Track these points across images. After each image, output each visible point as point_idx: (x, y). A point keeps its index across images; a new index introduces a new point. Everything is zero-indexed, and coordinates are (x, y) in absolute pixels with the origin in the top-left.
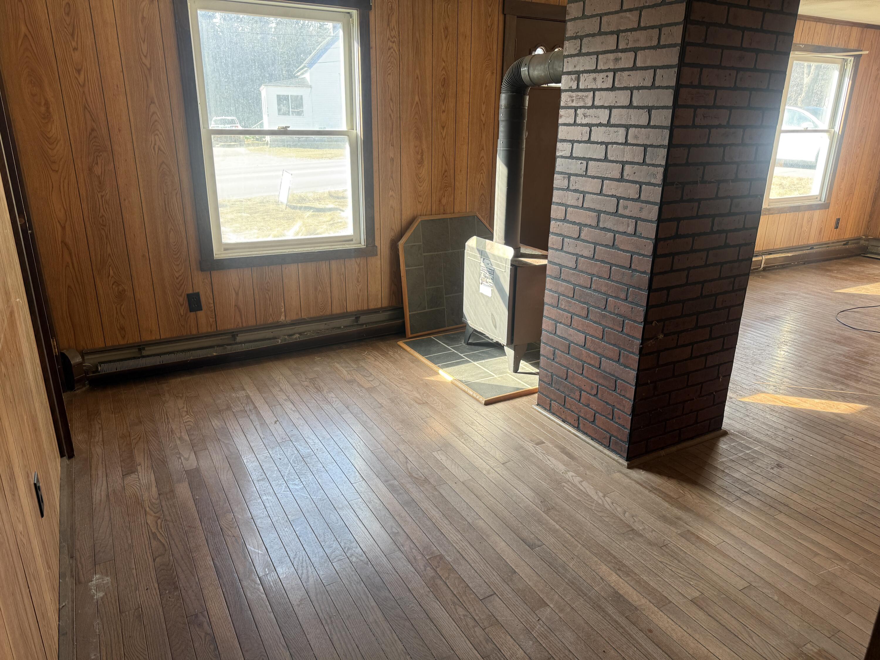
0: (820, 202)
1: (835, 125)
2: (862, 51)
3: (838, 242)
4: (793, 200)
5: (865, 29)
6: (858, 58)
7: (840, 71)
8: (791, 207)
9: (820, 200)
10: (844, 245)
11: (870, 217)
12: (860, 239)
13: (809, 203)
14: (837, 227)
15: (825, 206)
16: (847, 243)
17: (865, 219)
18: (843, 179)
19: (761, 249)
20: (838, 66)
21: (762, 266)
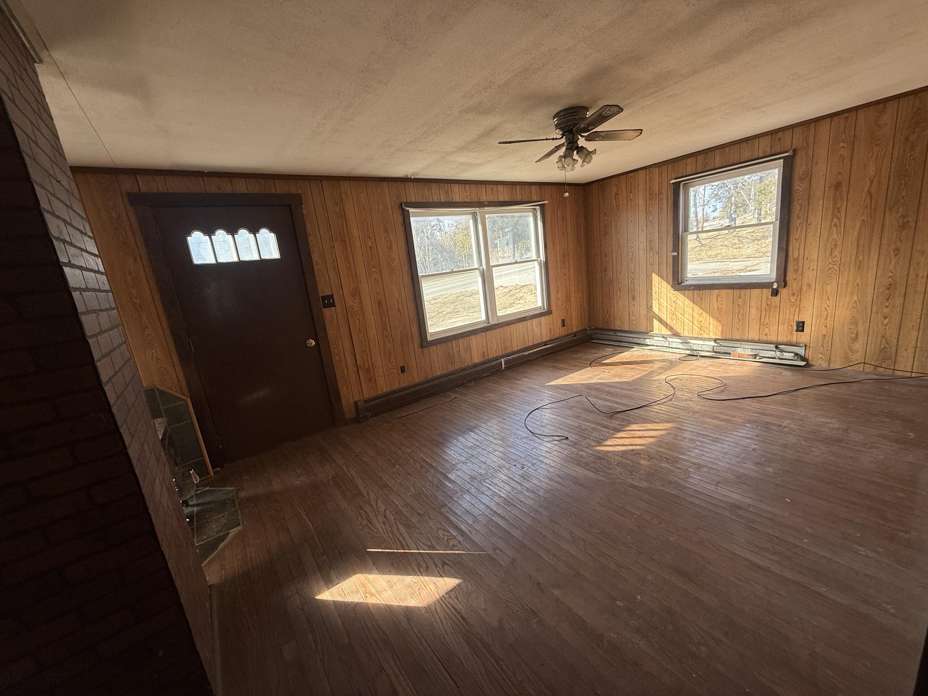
0: (544, 311)
1: (540, 255)
2: (543, 201)
3: (567, 336)
4: (520, 313)
5: (543, 186)
6: (542, 207)
7: (533, 217)
8: (517, 319)
9: (544, 309)
10: (574, 336)
11: (589, 313)
12: (585, 330)
13: (533, 314)
14: (564, 326)
15: (549, 312)
16: (575, 334)
17: (586, 317)
18: (558, 292)
19: (501, 354)
20: (531, 214)
21: (503, 366)
